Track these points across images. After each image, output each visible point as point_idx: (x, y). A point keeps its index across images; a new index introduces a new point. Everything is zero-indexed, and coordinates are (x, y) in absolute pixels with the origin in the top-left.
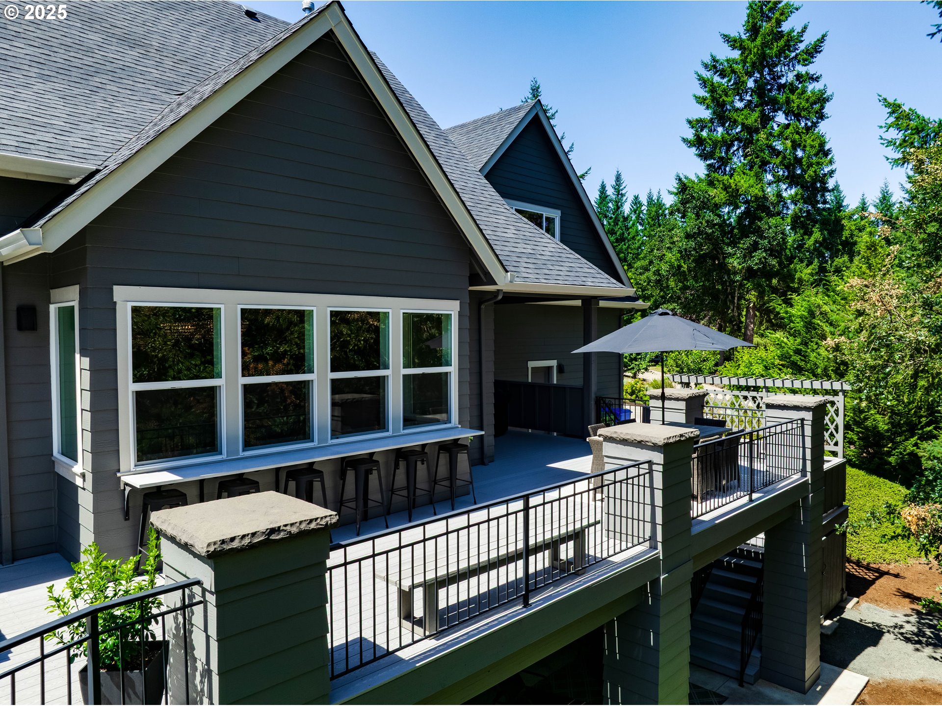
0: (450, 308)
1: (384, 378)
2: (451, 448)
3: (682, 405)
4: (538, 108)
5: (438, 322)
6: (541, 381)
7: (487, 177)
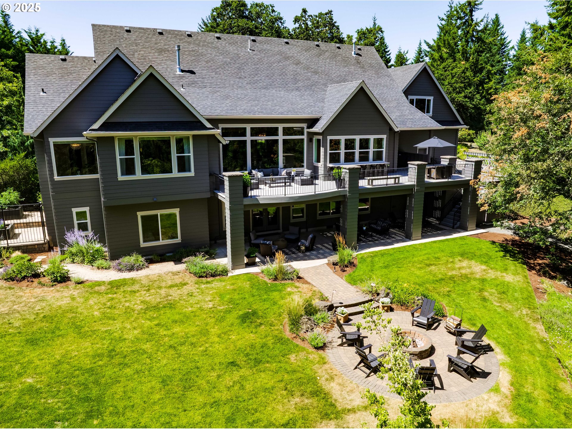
0: (384, 137)
1: (369, 151)
2: (383, 166)
3: (448, 160)
4: (426, 64)
5: (381, 139)
6: (422, 153)
7: (404, 93)
